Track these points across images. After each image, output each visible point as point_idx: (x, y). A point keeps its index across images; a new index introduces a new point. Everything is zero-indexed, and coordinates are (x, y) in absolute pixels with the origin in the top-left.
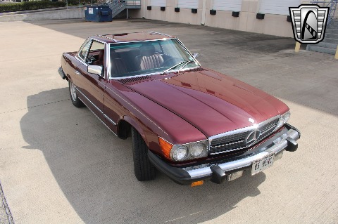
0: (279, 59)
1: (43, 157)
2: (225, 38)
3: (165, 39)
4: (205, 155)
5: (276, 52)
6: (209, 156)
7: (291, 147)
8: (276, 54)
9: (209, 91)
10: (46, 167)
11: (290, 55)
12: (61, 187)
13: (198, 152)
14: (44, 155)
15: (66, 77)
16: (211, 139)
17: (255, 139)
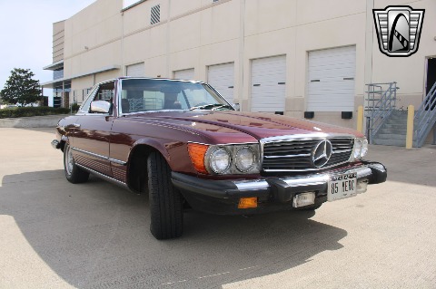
4: (255, 170)
6: (262, 172)
16: (263, 142)
17: (325, 155)
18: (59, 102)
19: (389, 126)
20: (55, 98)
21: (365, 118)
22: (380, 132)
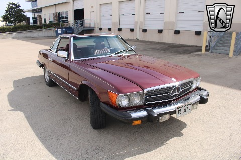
0: (192, 58)
1: (24, 116)
2: (154, 46)
3: (111, 35)
4: (141, 103)
5: (189, 53)
6: (145, 105)
7: (203, 101)
8: (188, 55)
9: (145, 66)
10: (25, 122)
11: (198, 55)
12: (36, 134)
13: (137, 101)
14: (24, 115)
15: (41, 66)
16: (145, 91)
17: (177, 93)
18: (36, 20)
19: (221, 42)
20: (33, 18)
21: (208, 36)
22: (216, 45)
